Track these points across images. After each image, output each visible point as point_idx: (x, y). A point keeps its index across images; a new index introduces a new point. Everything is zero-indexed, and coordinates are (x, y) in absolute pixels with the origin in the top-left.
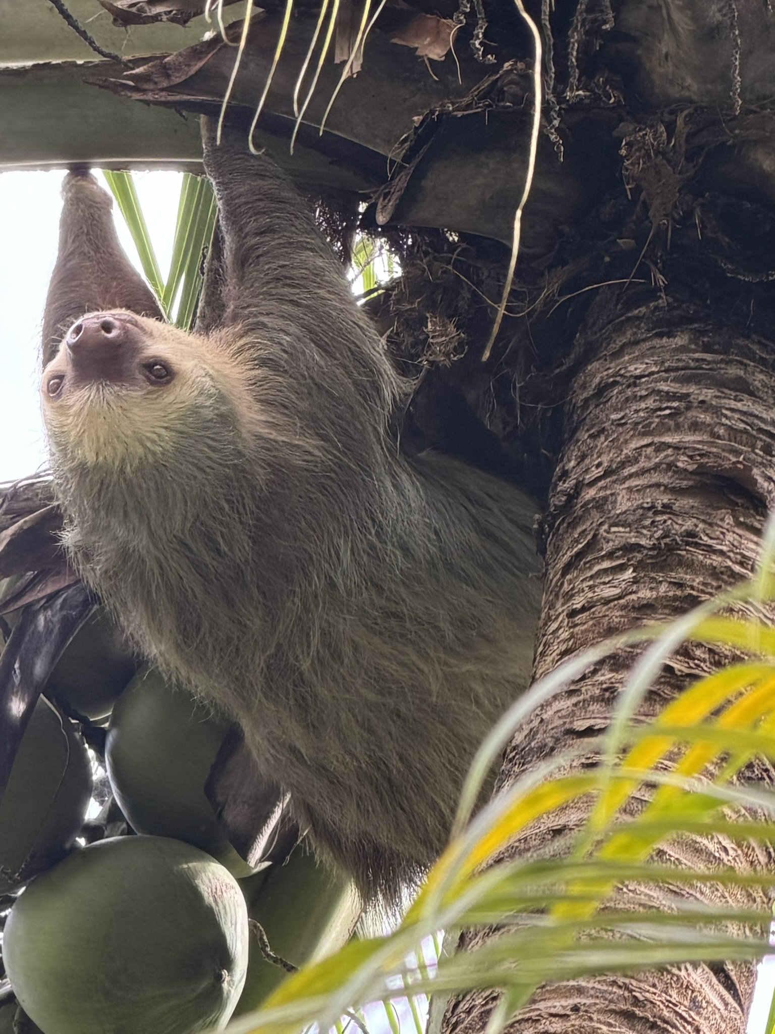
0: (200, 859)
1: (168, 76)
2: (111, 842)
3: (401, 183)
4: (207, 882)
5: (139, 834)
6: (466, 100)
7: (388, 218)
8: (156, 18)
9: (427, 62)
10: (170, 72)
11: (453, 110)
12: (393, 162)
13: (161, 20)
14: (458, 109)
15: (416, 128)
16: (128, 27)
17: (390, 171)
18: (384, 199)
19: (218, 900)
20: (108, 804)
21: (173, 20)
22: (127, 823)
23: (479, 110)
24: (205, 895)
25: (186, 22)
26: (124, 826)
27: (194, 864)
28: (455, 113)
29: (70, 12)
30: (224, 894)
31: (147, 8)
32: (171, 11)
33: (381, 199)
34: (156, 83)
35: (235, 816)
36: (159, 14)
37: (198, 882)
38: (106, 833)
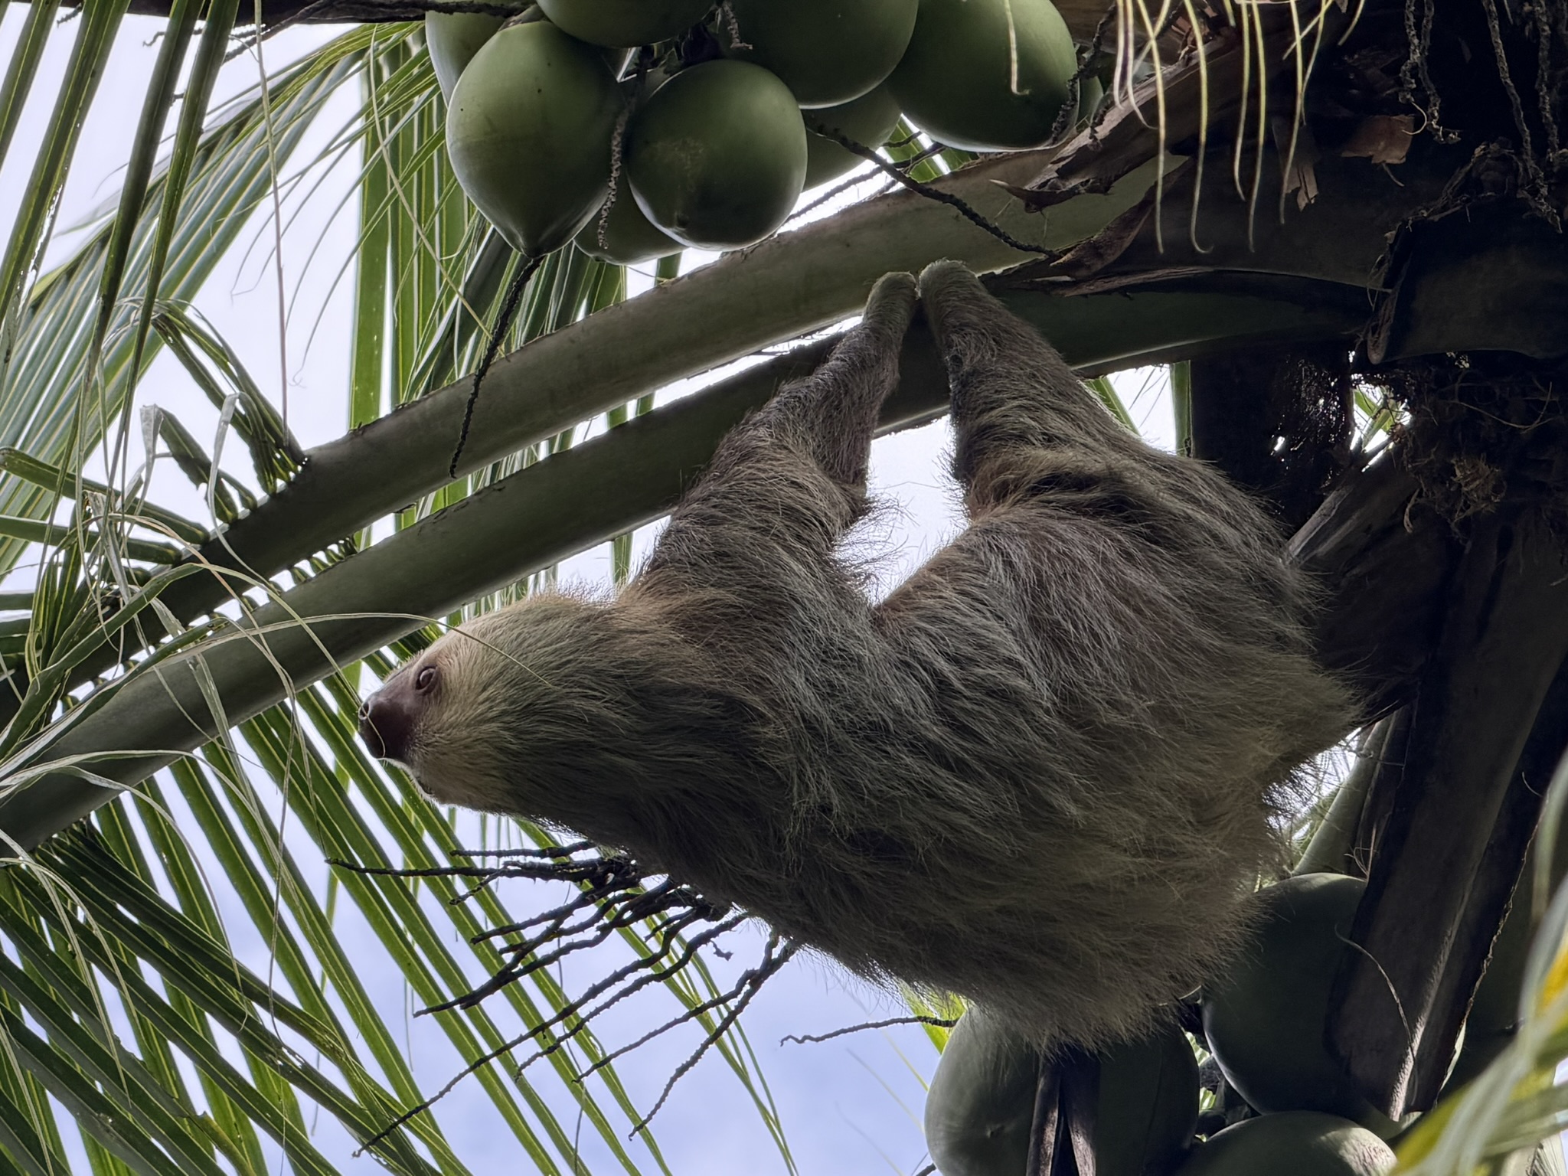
0: (1339, 1126)
1: (1100, 256)
2: (1233, 1130)
3: (1389, 311)
4: (1352, 1150)
5: (1264, 1114)
6: (1440, 203)
7: (1382, 354)
8: (1073, 193)
9: (1386, 169)
10: (1101, 251)
11: (1429, 216)
12: (1373, 292)
13: (1079, 193)
14: (1434, 213)
15: (1391, 246)
16: (1044, 211)
17: (1372, 299)
18: (1373, 334)
19: (1369, 1168)
20: (1222, 1089)
21: (1091, 190)
22: (1249, 1106)
23: (1458, 208)
24: (1354, 1165)
25: (1107, 189)
26: (1246, 1109)
27: (1333, 1133)
28: (1431, 218)
29: (975, 210)
30: (1375, 1160)
31: (1060, 184)
32: (1088, 181)
33: (1370, 334)
34: (1089, 267)
35: (1364, 1068)
36: (1076, 187)
37: (1342, 1152)
38: (1227, 1122)
